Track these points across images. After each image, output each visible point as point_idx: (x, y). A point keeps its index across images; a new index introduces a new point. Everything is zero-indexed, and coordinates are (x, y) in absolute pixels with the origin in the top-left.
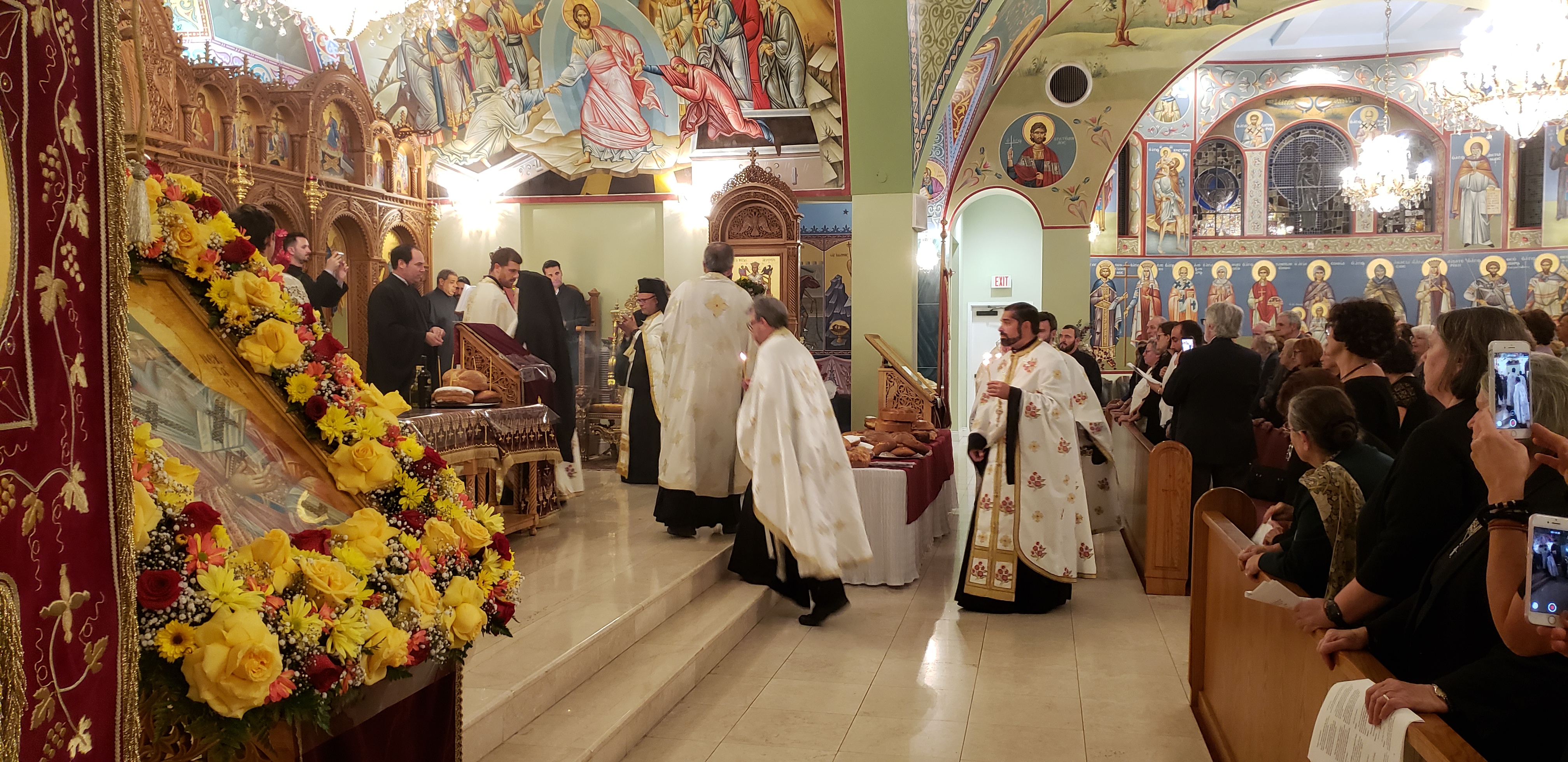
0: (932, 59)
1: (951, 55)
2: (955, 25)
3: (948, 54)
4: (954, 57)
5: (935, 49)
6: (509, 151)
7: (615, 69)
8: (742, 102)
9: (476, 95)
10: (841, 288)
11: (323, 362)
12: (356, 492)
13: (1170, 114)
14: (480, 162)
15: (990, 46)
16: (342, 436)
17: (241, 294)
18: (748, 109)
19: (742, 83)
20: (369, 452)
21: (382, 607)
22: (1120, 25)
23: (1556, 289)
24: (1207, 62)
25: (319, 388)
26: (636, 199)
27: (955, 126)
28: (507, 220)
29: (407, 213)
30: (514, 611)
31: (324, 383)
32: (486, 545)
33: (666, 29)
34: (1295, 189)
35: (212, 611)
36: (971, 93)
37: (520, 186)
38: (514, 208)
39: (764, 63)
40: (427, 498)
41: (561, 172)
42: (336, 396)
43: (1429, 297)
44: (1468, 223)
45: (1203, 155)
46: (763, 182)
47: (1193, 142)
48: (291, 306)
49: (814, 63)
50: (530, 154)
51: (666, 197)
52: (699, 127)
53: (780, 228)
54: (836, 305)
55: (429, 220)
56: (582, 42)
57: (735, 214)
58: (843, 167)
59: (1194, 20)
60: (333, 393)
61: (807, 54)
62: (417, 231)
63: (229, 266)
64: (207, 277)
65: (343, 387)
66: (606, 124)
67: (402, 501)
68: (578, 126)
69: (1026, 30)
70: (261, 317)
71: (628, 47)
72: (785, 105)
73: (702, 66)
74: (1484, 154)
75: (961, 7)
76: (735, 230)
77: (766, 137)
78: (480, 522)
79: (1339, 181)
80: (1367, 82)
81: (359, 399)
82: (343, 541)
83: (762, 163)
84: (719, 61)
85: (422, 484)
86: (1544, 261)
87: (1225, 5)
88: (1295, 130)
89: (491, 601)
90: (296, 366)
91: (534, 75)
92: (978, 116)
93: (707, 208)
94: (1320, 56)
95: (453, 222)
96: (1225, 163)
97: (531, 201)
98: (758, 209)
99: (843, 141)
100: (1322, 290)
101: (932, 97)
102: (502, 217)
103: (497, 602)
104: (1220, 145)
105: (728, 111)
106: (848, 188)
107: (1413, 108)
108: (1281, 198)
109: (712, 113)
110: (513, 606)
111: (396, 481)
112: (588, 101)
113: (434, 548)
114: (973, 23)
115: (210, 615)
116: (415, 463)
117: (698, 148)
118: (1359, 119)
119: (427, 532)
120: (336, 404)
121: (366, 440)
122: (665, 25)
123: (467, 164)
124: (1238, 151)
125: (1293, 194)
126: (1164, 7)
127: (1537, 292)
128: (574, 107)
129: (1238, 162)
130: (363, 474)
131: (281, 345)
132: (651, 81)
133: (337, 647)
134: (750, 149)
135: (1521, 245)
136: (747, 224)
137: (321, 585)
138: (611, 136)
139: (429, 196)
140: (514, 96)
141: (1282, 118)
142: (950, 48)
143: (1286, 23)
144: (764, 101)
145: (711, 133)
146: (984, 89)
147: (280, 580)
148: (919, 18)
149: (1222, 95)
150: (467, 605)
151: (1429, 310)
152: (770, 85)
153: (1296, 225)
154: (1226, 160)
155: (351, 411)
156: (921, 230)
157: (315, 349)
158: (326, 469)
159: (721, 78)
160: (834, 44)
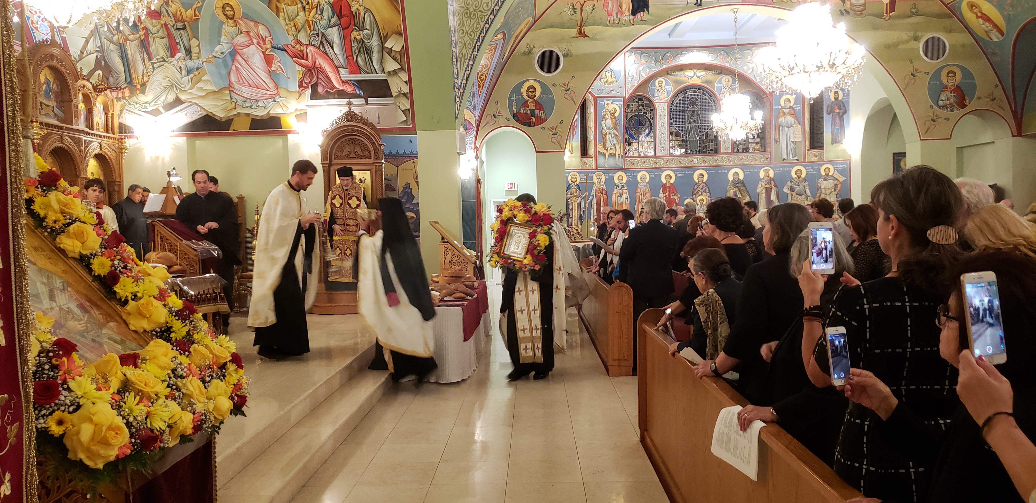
0: (465, 44)
1: (477, 42)
2: (479, 23)
3: (475, 41)
4: (479, 44)
5: (467, 38)
6: (178, 102)
7: (252, 47)
8: (340, 70)
9: (153, 64)
10: (409, 191)
11: (115, 249)
12: (142, 330)
13: (610, 80)
14: (157, 109)
15: (500, 36)
16: (131, 295)
17: (56, 206)
18: (345, 74)
19: (340, 57)
20: (150, 305)
21: (174, 399)
22: (579, 24)
23: (832, 185)
24: (633, 48)
25: (113, 266)
26: (269, 133)
27: (479, 87)
28: (177, 148)
29: (104, 145)
30: (246, 401)
31: (116, 262)
32: (228, 360)
33: (287, 21)
34: (685, 126)
35: (81, 404)
36: (489, 66)
37: (186, 125)
38: (182, 140)
39: (355, 44)
40: (188, 333)
41: (215, 115)
42: (125, 270)
43: (764, 191)
44: (784, 146)
45: (631, 106)
46: (357, 122)
47: (624, 98)
48: (89, 214)
49: (388, 45)
50: (193, 104)
51: (289, 132)
52: (312, 86)
53: (370, 152)
54: (407, 202)
55: (121, 150)
56: (229, 28)
57: (339, 143)
58: (410, 112)
59: (623, 22)
60: (122, 268)
61: (383, 39)
62: (111, 157)
63: (45, 188)
64: (31, 196)
65: (128, 265)
66: (247, 84)
67: (172, 335)
68: (227, 84)
69: (522, 26)
70: (70, 221)
71: (261, 32)
72: (370, 71)
73: (313, 45)
74: (791, 105)
75: (482, 12)
76: (339, 154)
77: (358, 92)
78: (221, 346)
79: (711, 122)
80: (725, 61)
81: (139, 271)
82: (146, 360)
83: (355, 109)
84: (324, 42)
85: (184, 324)
86: (826, 169)
87: (642, 13)
88: (684, 90)
89: (233, 395)
90: (97, 252)
91: (195, 50)
92: (494, 80)
93: (320, 139)
94: (697, 45)
95: (138, 150)
96: (644, 111)
97: (195, 135)
98: (354, 140)
99: (409, 96)
100: (702, 188)
101: (466, 69)
102: (174, 147)
103: (236, 395)
104: (641, 100)
105: (331, 75)
106: (414, 127)
107: (751, 77)
108: (677, 132)
109: (321, 77)
110: (246, 397)
111: (168, 323)
112: (234, 67)
113: (198, 362)
114: (490, 22)
115: (79, 407)
116: (179, 311)
117: (311, 99)
118: (721, 84)
119: (193, 353)
120: (125, 275)
121: (146, 297)
122: (287, 18)
123: (147, 110)
124: (651, 103)
125: (684, 129)
126: (605, 13)
127: (823, 187)
128: (224, 72)
129: (651, 110)
130: (146, 319)
131: (86, 239)
132: (277, 55)
133: (153, 424)
134: (348, 100)
135: (814, 159)
136: (347, 150)
137: (141, 386)
138: (250, 91)
139: (119, 133)
140: (181, 64)
141: (677, 82)
142: (476, 38)
143: (677, 25)
144: (356, 69)
145: (320, 89)
146: (497, 63)
147: (115, 384)
148: (456, 18)
149: (641, 68)
150: (220, 397)
151: (764, 199)
152: (359, 59)
153: (686, 148)
154: (644, 109)
155: (136, 280)
156: (462, 154)
157: (107, 241)
158: (121, 317)
159: (326, 53)
160: (401, 33)
